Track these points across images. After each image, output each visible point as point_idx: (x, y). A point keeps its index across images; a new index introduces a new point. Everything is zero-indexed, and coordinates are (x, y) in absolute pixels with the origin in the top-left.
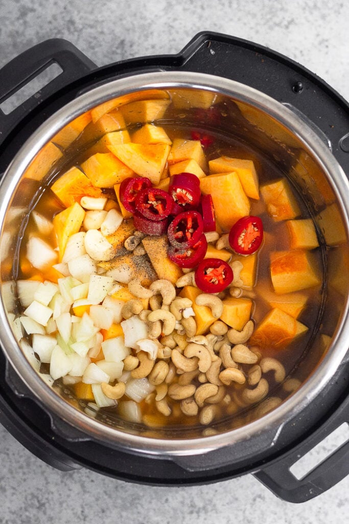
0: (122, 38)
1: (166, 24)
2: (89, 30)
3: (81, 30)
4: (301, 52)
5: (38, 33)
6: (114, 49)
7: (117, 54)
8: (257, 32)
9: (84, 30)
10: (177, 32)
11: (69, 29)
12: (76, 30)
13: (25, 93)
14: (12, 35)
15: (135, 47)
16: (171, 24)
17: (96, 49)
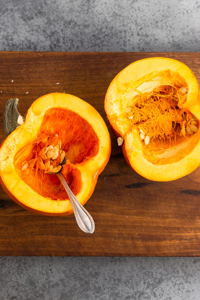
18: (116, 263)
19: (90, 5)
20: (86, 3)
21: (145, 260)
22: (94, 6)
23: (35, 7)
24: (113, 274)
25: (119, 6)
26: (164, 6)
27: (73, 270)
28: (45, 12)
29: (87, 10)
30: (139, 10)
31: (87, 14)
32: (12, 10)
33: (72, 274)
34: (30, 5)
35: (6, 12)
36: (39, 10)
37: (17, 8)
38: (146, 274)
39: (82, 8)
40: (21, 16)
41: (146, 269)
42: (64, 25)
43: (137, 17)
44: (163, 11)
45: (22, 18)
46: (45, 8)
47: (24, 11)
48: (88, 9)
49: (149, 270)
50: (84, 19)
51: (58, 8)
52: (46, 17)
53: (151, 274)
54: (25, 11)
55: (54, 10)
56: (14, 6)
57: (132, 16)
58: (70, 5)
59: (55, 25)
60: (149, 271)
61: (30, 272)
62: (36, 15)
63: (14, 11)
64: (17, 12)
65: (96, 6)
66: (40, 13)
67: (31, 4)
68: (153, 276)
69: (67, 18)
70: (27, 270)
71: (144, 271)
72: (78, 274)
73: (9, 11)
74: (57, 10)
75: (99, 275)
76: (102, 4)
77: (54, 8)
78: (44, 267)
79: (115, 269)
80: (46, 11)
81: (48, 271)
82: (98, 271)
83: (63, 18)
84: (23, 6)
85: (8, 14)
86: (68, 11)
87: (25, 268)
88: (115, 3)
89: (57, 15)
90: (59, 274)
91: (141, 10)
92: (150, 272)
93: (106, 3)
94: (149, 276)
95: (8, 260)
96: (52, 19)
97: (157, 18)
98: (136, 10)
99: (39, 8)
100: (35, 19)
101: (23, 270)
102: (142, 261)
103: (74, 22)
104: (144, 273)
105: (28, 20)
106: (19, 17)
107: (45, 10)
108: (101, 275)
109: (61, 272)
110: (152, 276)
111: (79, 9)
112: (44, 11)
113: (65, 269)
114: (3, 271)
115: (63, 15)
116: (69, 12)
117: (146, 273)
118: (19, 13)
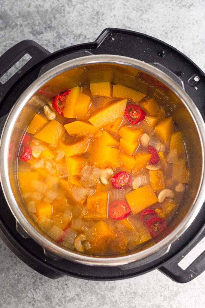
0: (98, 10)
1: (122, 3)
2: (79, 6)
3: (75, 5)
4: (197, 21)
5: (51, 6)
6: (93, 16)
7: (95, 19)
8: (173, 10)
9: (77, 5)
10: (128, 8)
11: (68, 4)
12: (72, 6)
13: (43, 39)
14: (36, 7)
15: (104, 16)
16: (125, 4)
17: (83, 16)
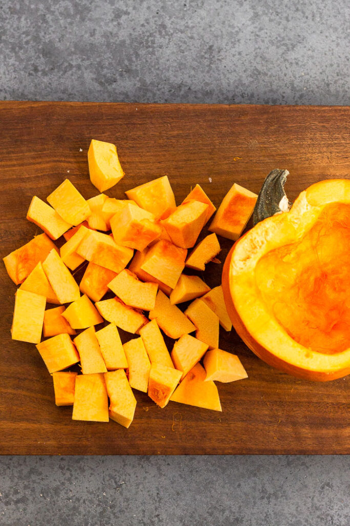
18: (269, 502)
19: (214, 57)
20: (206, 53)
21: (320, 495)
22: (220, 58)
23: (119, 61)
24: (265, 520)
25: (263, 58)
26: (340, 57)
27: (197, 515)
28: (137, 70)
29: (209, 66)
30: (297, 64)
31: (208, 72)
32: (79, 67)
33: (195, 523)
34: (110, 58)
35: (69, 71)
36: (127, 66)
37: (87, 63)
38: (322, 519)
39: (200, 62)
40: (94, 76)
41: (321, 510)
42: (170, 91)
43: (295, 77)
44: (338, 66)
45: (96, 80)
46: (136, 63)
47: (100, 69)
48: (211, 63)
49: (326, 512)
50: (204, 80)
51: (158, 63)
52: (138, 79)
53: (329, 518)
54: (102, 68)
55: (152, 67)
56: (83, 60)
57: (285, 75)
58: (180, 58)
59: (155, 92)
60: (328, 512)
61: (123, 522)
62: (121, 75)
63: (83, 68)
64: (88, 71)
65: (223, 59)
66: (128, 71)
67: (112, 57)
68: (334, 522)
69: (175, 80)
70: (117, 517)
71: (318, 513)
72: (205, 522)
73: (74, 69)
74: (157, 67)
75: (242, 521)
76: (234, 56)
77: (151, 62)
78: (146, 511)
79: (268, 511)
80: (139, 68)
81: (153, 518)
82: (240, 515)
83: (168, 79)
84: (98, 60)
85: (72, 75)
86: (175, 67)
87: (114, 514)
88: (256, 53)
89: (158, 74)
90: (173, 522)
91: (300, 63)
92: (328, 515)
93: (240, 54)
94: (327, 522)
95: (84, 502)
96: (148, 81)
97: (327, 77)
98: (291, 63)
99: (126, 62)
100: (119, 82)
101: (109, 518)
102: (314, 496)
103: (186, 86)
104: (318, 517)
105: (107, 84)
106: (92, 79)
107: (136, 66)
108: (244, 522)
109: (175, 520)
110: (332, 522)
111: (195, 64)
112: (134, 68)
113: (182, 514)
114: (76, 520)
115: (167, 74)
116: (178, 69)
117: (321, 517)
118: (91, 72)
